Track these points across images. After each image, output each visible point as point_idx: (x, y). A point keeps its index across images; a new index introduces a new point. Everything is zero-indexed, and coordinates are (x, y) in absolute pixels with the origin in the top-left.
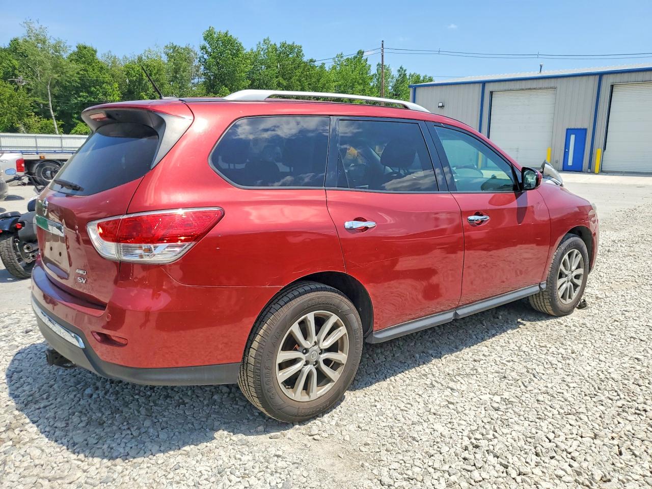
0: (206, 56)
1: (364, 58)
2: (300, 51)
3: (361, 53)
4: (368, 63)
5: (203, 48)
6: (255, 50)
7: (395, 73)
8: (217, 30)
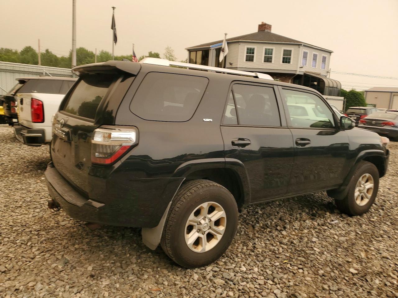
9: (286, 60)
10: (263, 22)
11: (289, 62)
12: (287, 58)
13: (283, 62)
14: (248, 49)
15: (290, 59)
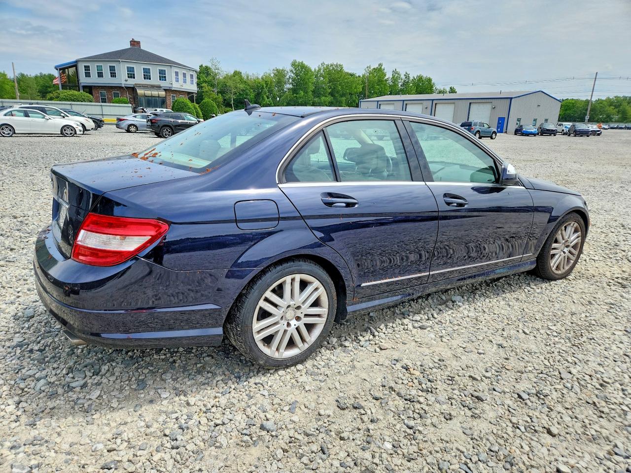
0: (292, 75)
1: (383, 68)
2: (342, 68)
3: (380, 65)
4: (385, 71)
5: (291, 71)
6: (317, 69)
7: (403, 77)
8: (298, 61)
9: (113, 75)
10: (133, 39)
11: (116, 77)
12: (113, 73)
13: (111, 76)
14: (85, 66)
15: (115, 73)
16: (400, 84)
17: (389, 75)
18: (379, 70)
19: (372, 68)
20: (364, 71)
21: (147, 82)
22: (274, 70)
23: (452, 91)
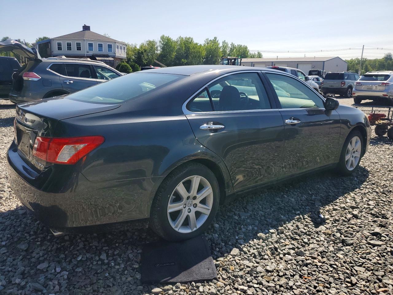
9: (79, 49)
10: (85, 25)
11: (81, 50)
13: (77, 50)
14: (58, 43)
16: (228, 50)
17: (221, 45)
18: (215, 41)
19: (209, 40)
20: (204, 42)
21: (101, 53)
22: (147, 41)
23: (260, 56)
